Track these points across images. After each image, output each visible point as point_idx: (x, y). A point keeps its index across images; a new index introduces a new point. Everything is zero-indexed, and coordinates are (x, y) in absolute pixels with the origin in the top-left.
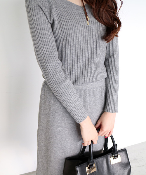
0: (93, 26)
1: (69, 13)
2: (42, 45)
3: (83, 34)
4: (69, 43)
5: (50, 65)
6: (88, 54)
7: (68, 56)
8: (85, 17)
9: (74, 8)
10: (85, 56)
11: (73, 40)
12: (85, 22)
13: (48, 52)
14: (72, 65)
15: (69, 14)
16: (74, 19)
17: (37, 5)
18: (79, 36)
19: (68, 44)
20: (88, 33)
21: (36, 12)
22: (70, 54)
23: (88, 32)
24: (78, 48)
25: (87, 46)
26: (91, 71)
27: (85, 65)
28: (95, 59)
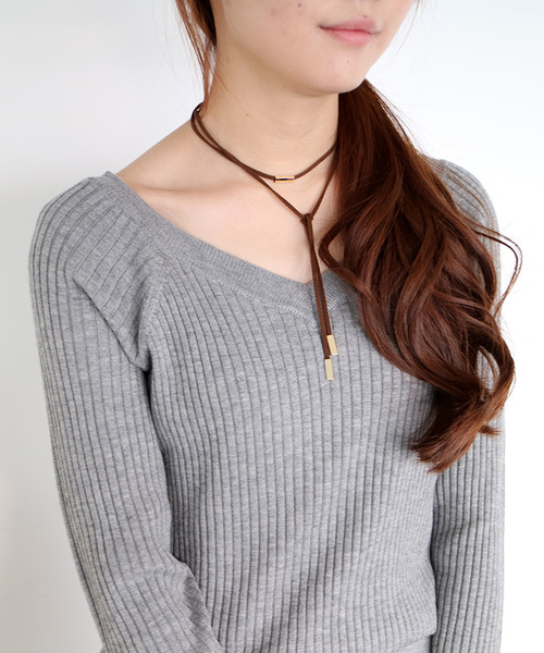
0: (357, 386)
1: (230, 319)
2: (86, 479)
3: (298, 426)
4: (225, 470)
5: (119, 582)
6: (325, 527)
7: (221, 532)
8: (317, 338)
9: (261, 294)
10: (308, 534)
11: (243, 457)
12: (312, 367)
13: (112, 517)
14: (238, 577)
15: (234, 326)
16: (255, 353)
17: (71, 284)
18: (278, 437)
19: (217, 478)
20: (328, 424)
21: (62, 314)
22: (228, 523)
23: (328, 417)
24: (273, 497)
25: (319, 486)
26: (335, 613)
27: (305, 578)
28: (363, 556)
